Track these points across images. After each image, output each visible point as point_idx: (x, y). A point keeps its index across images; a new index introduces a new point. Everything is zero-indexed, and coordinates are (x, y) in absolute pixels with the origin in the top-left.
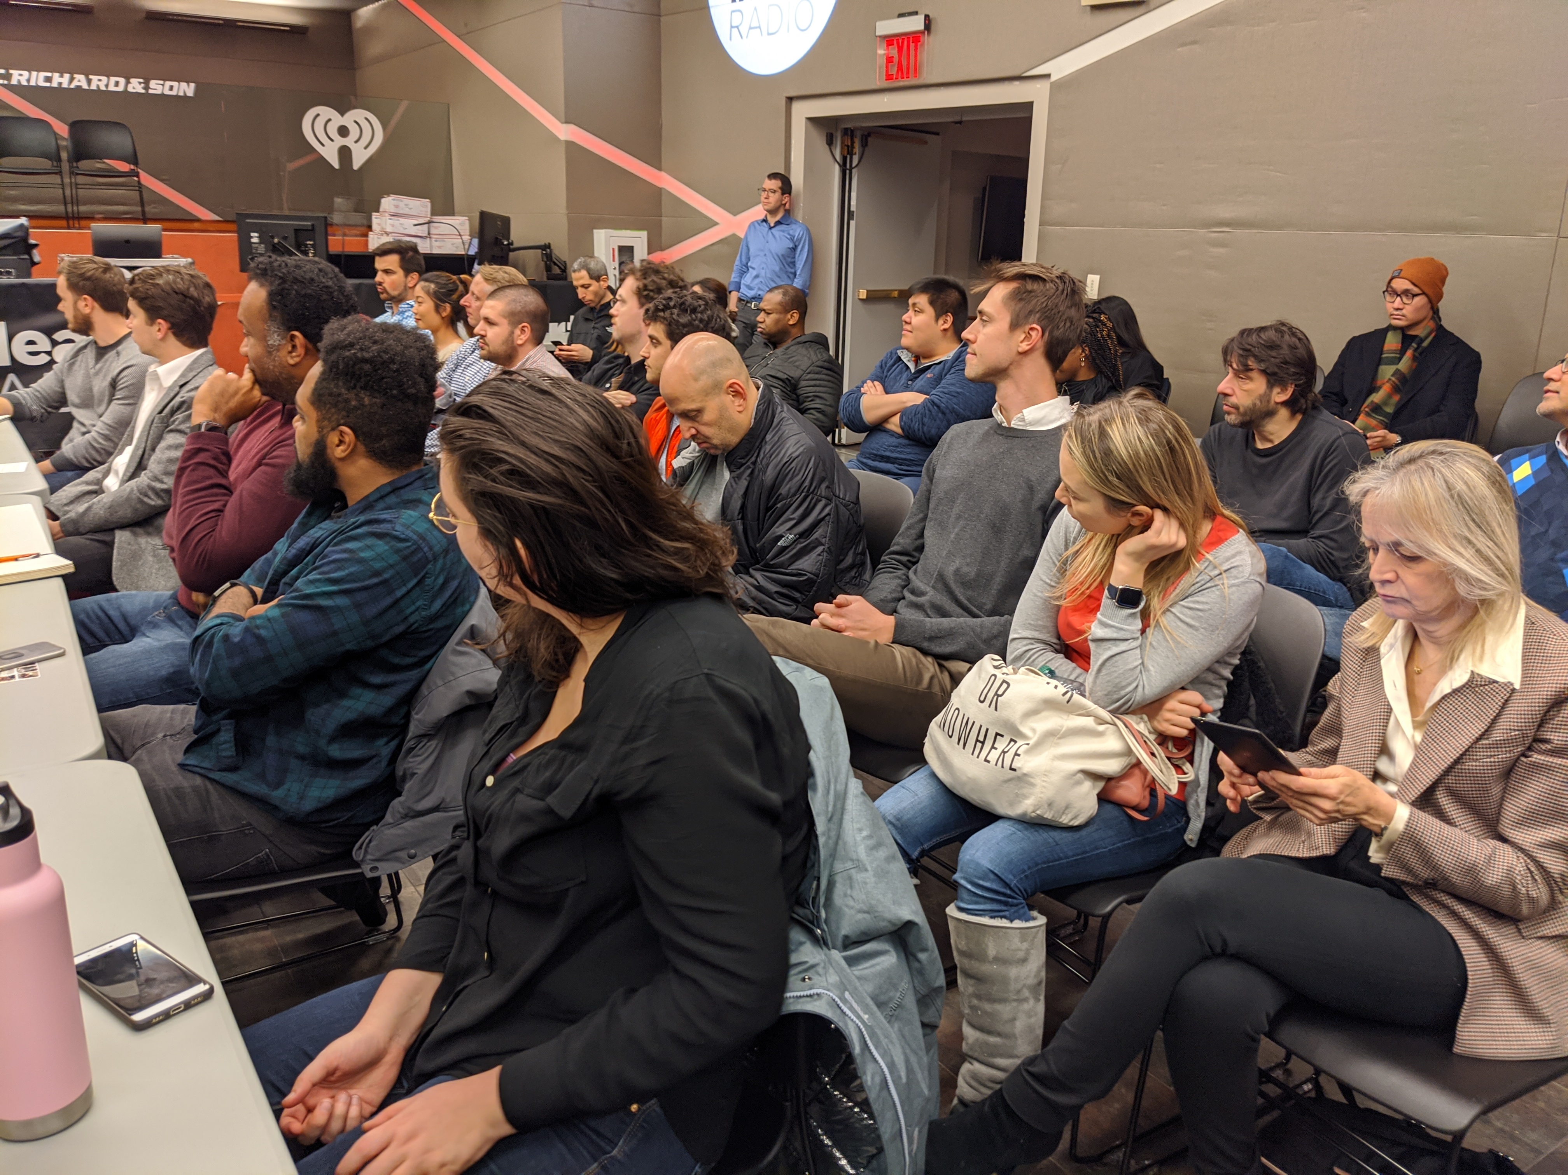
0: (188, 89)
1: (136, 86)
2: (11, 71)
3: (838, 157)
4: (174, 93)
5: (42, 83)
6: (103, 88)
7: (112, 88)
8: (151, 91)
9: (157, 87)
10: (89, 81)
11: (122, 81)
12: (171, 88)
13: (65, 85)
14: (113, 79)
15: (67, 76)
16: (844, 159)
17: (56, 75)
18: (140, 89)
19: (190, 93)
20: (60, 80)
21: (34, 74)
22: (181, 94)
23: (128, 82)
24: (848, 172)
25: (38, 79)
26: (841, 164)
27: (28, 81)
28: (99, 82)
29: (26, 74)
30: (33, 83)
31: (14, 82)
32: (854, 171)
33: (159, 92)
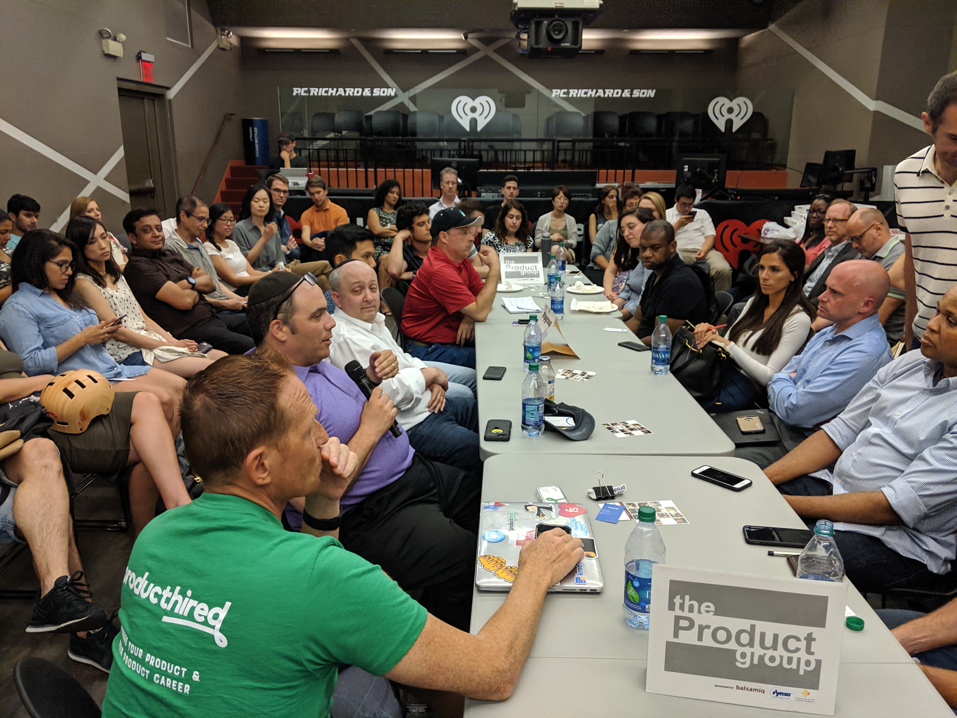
0: (651, 93)
1: (626, 94)
2: (570, 90)
4: (644, 96)
5: (583, 95)
6: (610, 96)
7: (615, 95)
8: (633, 96)
9: (637, 93)
10: (604, 93)
11: (620, 91)
12: (643, 93)
13: (593, 96)
14: (616, 91)
15: (595, 91)
17: (590, 90)
18: (628, 95)
19: (652, 95)
20: (592, 93)
21: (580, 90)
22: (648, 96)
23: (623, 92)
25: (581, 93)
27: (577, 94)
28: (609, 93)
29: (576, 91)
30: (579, 96)
31: (570, 95)
33: (637, 96)
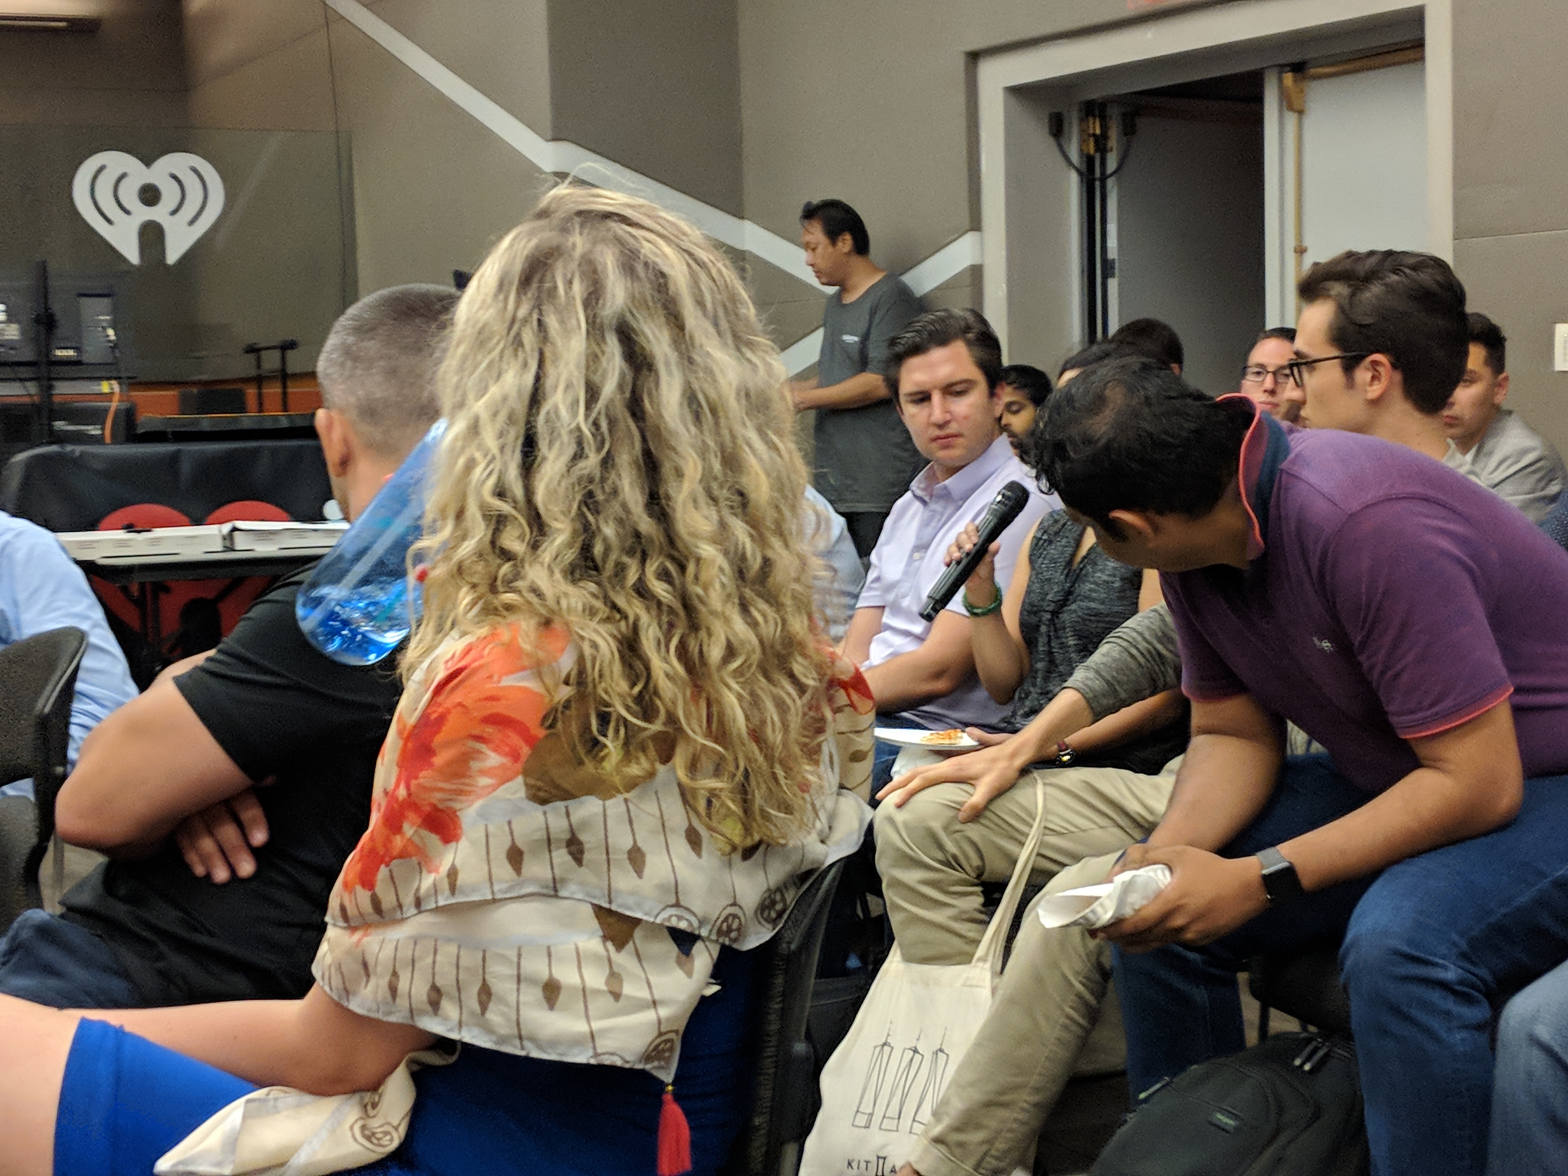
3: (1075, 157)
16: (1090, 161)
24: (1097, 184)
26: (1084, 170)
32: (1111, 183)
